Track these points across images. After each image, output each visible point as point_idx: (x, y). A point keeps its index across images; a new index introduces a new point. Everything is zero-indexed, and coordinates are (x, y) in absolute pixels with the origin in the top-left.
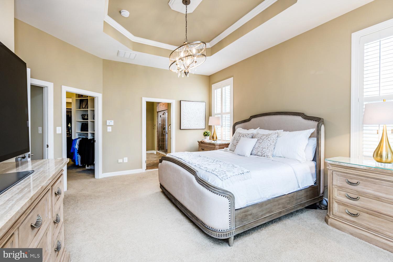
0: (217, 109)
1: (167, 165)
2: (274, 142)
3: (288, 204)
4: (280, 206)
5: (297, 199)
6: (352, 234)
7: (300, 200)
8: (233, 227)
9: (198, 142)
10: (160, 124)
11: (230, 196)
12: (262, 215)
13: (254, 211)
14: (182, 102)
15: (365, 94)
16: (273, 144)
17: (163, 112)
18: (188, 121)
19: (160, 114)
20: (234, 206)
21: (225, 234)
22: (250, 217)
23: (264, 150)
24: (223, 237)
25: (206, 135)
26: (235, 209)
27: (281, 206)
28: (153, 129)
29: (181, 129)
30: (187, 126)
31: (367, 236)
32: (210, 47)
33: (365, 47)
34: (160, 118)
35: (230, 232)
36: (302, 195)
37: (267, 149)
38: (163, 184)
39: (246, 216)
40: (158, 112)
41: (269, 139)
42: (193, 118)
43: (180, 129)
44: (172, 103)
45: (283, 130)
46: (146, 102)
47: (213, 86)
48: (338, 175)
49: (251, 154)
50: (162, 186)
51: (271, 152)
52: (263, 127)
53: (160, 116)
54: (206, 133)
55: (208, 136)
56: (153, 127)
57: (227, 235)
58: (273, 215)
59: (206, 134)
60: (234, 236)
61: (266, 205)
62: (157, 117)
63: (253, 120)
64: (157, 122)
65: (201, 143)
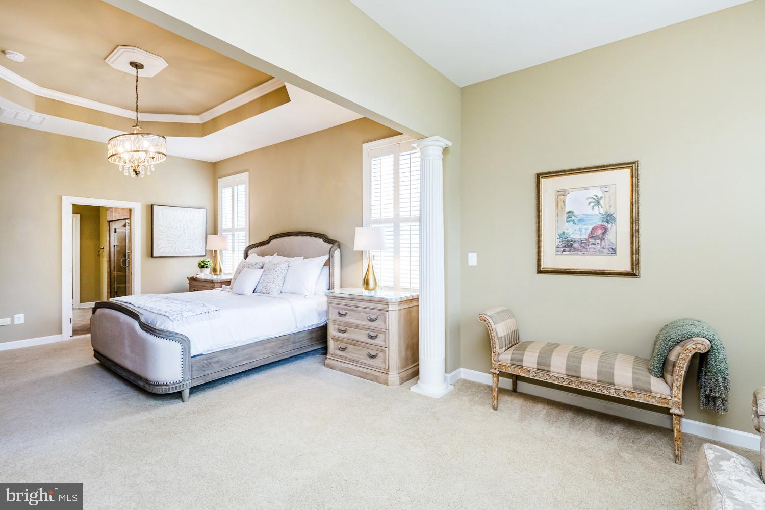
0: (225, 222)
1: (103, 315)
2: (282, 273)
3: (279, 349)
4: (265, 352)
5: (294, 343)
6: (341, 370)
7: (299, 343)
8: (188, 377)
9: (188, 278)
10: (114, 246)
11: (183, 340)
12: (237, 363)
13: (224, 358)
14: (154, 206)
15: (373, 215)
16: (282, 275)
17: (123, 223)
18: (170, 242)
19: (114, 226)
20: (189, 352)
21: (174, 386)
22: (215, 365)
23: (269, 284)
24: (171, 390)
25: (203, 267)
26: (192, 356)
27: (268, 351)
28: (99, 255)
29: (154, 255)
30: (166, 251)
31: (350, 368)
32: (201, 123)
33: (373, 163)
34: (114, 235)
35: (183, 383)
36: (303, 337)
37: (273, 283)
38: (101, 350)
39: (209, 364)
40: (109, 222)
41: (277, 269)
42: (179, 237)
43: (152, 256)
44: (134, 208)
45: (303, 257)
46: (72, 206)
47: (221, 182)
48: (333, 308)
49: (254, 292)
50: (97, 354)
51: (278, 287)
52: (282, 253)
53: (114, 230)
54: (203, 262)
55: (206, 267)
56: (99, 251)
57: (178, 387)
58: (255, 362)
59: (203, 264)
60: (190, 388)
61: (244, 349)
62: (108, 232)
63: (273, 241)
64: (108, 242)
65: (192, 280)
